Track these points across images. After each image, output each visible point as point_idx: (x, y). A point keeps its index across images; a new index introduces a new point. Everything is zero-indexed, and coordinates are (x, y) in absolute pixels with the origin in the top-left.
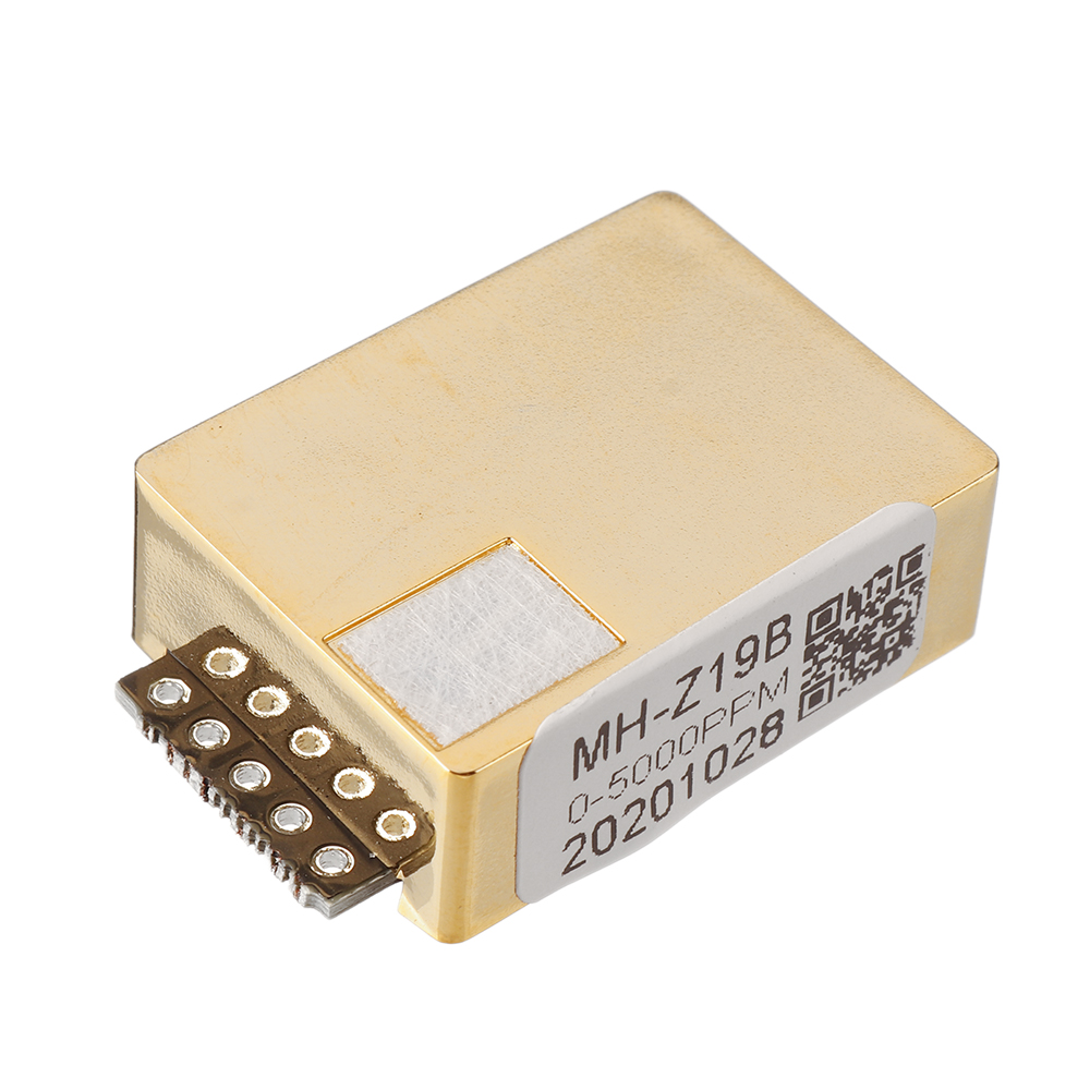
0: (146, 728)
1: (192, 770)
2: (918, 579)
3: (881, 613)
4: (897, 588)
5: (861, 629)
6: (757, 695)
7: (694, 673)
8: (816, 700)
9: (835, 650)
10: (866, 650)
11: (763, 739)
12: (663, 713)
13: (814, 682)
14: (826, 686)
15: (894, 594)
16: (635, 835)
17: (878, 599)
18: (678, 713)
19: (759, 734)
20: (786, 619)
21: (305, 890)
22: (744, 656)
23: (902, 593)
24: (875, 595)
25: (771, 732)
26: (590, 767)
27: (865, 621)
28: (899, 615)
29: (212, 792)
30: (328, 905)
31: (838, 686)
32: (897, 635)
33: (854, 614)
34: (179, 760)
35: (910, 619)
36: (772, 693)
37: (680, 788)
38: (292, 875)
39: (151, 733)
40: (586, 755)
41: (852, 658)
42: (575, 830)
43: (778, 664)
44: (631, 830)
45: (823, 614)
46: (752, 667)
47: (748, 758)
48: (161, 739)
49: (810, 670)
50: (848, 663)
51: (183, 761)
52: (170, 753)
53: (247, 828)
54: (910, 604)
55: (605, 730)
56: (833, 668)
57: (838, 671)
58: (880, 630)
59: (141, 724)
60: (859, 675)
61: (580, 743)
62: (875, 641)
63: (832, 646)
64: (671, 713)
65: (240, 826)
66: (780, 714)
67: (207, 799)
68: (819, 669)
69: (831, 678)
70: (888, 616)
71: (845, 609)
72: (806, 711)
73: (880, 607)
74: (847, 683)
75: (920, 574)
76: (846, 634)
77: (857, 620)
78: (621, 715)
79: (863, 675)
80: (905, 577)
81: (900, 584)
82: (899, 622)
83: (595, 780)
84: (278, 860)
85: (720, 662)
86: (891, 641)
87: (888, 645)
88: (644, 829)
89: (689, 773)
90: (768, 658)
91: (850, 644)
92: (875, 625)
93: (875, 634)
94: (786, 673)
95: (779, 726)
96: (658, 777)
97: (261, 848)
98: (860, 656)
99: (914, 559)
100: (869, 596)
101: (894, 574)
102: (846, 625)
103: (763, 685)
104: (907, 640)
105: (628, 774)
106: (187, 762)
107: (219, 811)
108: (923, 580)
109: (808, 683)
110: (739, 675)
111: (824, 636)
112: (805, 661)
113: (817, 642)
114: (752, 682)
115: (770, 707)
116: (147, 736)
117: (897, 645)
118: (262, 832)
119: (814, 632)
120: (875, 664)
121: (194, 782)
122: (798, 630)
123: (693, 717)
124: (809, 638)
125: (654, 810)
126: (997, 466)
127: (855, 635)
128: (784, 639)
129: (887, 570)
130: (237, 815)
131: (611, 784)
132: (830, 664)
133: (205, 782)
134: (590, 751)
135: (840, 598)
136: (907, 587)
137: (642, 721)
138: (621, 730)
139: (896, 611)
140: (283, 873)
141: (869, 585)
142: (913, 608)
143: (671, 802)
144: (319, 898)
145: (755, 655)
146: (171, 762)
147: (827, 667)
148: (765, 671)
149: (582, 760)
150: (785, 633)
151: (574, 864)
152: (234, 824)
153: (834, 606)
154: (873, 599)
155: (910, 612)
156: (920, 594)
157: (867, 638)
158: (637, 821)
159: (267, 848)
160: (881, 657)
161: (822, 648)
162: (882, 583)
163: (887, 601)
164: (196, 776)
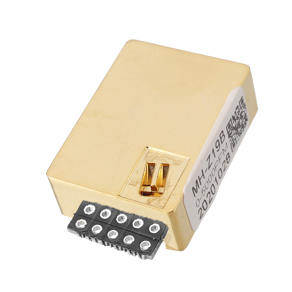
0: (80, 235)
1: (98, 240)
2: (244, 104)
3: (240, 117)
4: (241, 109)
5: (237, 124)
6: (223, 153)
7: (209, 157)
8: (234, 146)
9: (234, 132)
10: (240, 128)
11: (227, 162)
12: (206, 170)
13: (232, 142)
14: (235, 141)
15: (241, 111)
16: (211, 201)
17: (238, 114)
18: (209, 168)
19: (226, 161)
20: (222, 132)
21: (143, 256)
22: (217, 146)
23: (242, 110)
24: (237, 114)
25: (228, 159)
26: (197, 192)
27: (237, 121)
28: (243, 115)
29: (106, 243)
30: (150, 257)
31: (237, 139)
32: (244, 120)
33: (235, 121)
34: (93, 239)
35: (245, 114)
36: (225, 150)
37: (215, 184)
38: (137, 254)
39: (82, 236)
40: (195, 190)
41: (238, 131)
42: (199, 208)
43: (224, 143)
44: (210, 200)
45: (229, 125)
46: (220, 147)
47: (226, 168)
48: (86, 236)
49: (231, 140)
50: (237, 133)
51: (94, 239)
52: (90, 238)
53: (120, 248)
54: (244, 111)
55: (197, 182)
56: (235, 136)
57: (236, 136)
58: (241, 121)
59: (79, 235)
60: (240, 134)
61: (193, 188)
62: (240, 124)
63: (233, 131)
64: (208, 169)
65: (117, 248)
66: (228, 154)
67: (105, 245)
68: (232, 138)
69: (235, 139)
70: (241, 116)
71: (233, 121)
72: (233, 149)
73: (239, 116)
74: (239, 137)
75: (244, 103)
76: (235, 127)
77: (236, 122)
78: (199, 176)
79: (241, 133)
80: (241, 106)
81: (241, 108)
82: (244, 117)
83: (199, 195)
84: (132, 252)
85: (213, 151)
86: (244, 122)
87: (243, 123)
88: (212, 198)
89: (216, 180)
90: (222, 143)
91: (236, 128)
92: (239, 121)
93: (240, 123)
94: (226, 144)
95: (229, 157)
96: (210, 185)
97: (126, 251)
98: (239, 129)
99: (242, 100)
100: (236, 115)
101: (239, 107)
102: (234, 125)
103: (223, 149)
104: (246, 120)
105: (204, 188)
106: (96, 239)
107: (110, 247)
108: (245, 104)
109: (231, 143)
110: (218, 151)
111: (231, 130)
112: (229, 138)
113: (230, 133)
114: (221, 151)
115: (226, 154)
116: (82, 237)
117: (245, 122)
118: (124, 247)
119: (228, 131)
120: (242, 130)
121: (100, 243)
122: (225, 133)
123: (212, 167)
124: (228, 133)
125: (212, 193)
126: (250, 69)
127: (237, 126)
128: (223, 136)
129: (238, 106)
130: (116, 246)
131: (202, 193)
132: (234, 135)
133: (103, 241)
134: (196, 189)
135: (231, 120)
136: (243, 108)
137: (203, 175)
138: (200, 180)
139: (242, 115)
140: (135, 254)
141: (235, 113)
142: (245, 112)
143: (215, 188)
144: (147, 256)
145: (219, 144)
146: (91, 241)
147: (234, 137)
148: (223, 146)
149: (195, 192)
150: (224, 135)
151: (201, 216)
152: (116, 248)
153: (230, 122)
154: (237, 115)
155: (245, 113)
156: (245, 108)
157: (239, 125)
158: (210, 197)
159: (128, 250)
160: (243, 127)
161: (231, 133)
162: (237, 110)
163: (240, 114)
164: (99, 241)
